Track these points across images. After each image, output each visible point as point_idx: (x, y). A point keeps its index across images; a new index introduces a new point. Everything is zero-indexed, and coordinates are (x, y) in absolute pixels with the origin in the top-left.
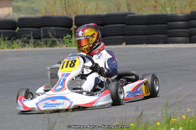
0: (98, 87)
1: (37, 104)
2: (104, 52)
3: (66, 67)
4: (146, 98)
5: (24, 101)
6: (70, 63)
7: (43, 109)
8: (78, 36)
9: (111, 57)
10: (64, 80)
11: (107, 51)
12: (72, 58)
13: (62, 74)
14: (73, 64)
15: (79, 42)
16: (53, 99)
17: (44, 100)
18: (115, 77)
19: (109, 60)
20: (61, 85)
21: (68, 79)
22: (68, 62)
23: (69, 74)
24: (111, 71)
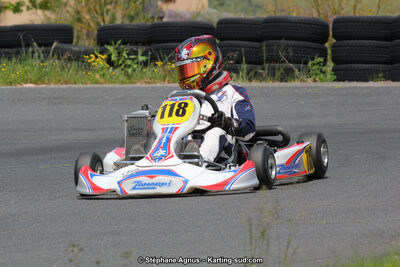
0: (224, 155)
1: (119, 183)
2: (229, 89)
3: (170, 115)
4: (310, 178)
5: (92, 176)
6: (176, 108)
7: (130, 192)
8: (179, 59)
9: (242, 98)
10: (169, 140)
11: (234, 87)
12: (178, 98)
13: (163, 129)
14: (182, 111)
15: (182, 69)
16: (152, 174)
17: (132, 176)
18: (252, 135)
19: (239, 104)
20: (163, 148)
21: (175, 138)
22: (173, 106)
23: (177, 128)
24: (243, 124)
